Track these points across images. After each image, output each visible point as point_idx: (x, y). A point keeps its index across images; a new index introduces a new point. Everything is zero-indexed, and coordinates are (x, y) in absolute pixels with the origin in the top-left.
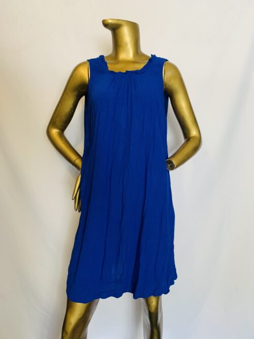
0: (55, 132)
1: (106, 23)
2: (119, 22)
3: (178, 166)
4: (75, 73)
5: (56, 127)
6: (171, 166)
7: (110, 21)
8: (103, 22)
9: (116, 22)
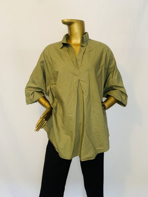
1: (64, 21)
2: (72, 21)
3: (108, 108)
6: (104, 108)
7: (66, 21)
8: (62, 21)
9: (70, 21)
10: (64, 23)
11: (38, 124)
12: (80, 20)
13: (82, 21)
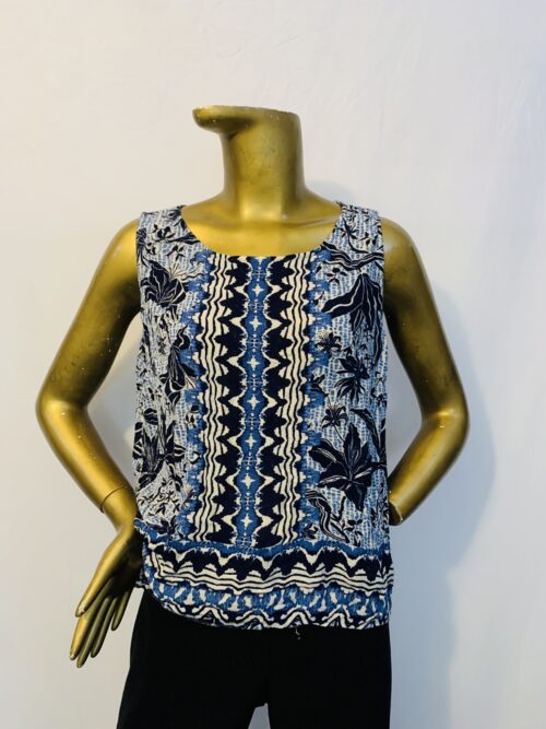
0: (57, 409)
1: (205, 117)
4: (119, 248)
5: (62, 395)
8: (196, 113)
9: (233, 114)
10: (205, 121)
12: (280, 109)
13: (290, 114)
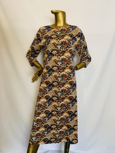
6: (76, 69)
11: (33, 78)
13: (64, 12)
